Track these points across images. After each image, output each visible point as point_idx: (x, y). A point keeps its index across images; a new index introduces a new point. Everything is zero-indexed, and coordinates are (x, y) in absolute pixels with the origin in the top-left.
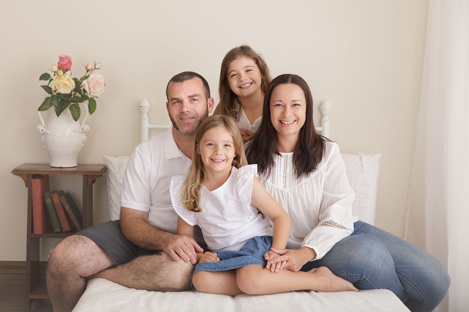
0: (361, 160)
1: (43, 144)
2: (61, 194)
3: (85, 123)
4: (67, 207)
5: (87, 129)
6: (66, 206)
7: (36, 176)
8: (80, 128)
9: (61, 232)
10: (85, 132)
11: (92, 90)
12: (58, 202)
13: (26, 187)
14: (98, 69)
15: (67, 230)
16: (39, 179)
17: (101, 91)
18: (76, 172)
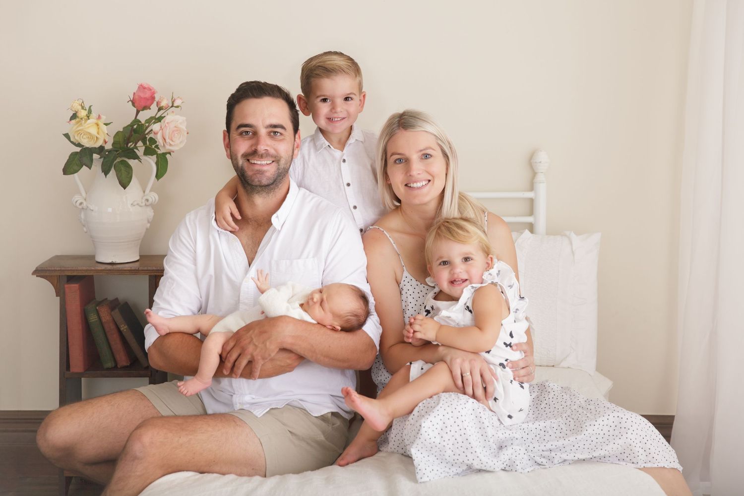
0: (571, 243)
1: (84, 226)
2: (115, 305)
3: (151, 191)
4: (124, 328)
5: (154, 199)
6: (122, 326)
7: (71, 279)
8: (142, 198)
9: (116, 367)
10: (152, 206)
11: (168, 140)
12: (108, 318)
13: (57, 296)
14: (177, 107)
15: (125, 364)
16: (77, 284)
17: (181, 142)
18: (137, 270)
